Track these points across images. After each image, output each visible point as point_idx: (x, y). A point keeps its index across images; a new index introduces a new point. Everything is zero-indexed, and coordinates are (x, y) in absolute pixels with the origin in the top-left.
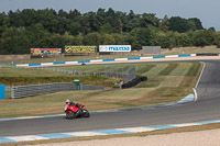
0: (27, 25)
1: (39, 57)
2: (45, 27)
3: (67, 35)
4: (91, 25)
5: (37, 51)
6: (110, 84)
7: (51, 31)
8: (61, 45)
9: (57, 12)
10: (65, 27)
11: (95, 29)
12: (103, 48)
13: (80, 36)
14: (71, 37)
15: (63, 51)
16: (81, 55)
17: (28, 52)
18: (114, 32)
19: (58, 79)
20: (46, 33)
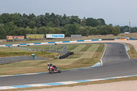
0: (5, 22)
1: (11, 41)
2: (15, 23)
3: (28, 28)
4: (42, 23)
5: (10, 38)
6: (53, 57)
7: (18, 26)
8: (24, 34)
9: (22, 15)
10: (26, 23)
11: (44, 25)
12: (49, 36)
13: (35, 29)
14: (30, 29)
15: (25, 38)
16: (36, 39)
17: (5, 38)
18: (55, 26)
19: (22, 54)
20: (16, 27)
